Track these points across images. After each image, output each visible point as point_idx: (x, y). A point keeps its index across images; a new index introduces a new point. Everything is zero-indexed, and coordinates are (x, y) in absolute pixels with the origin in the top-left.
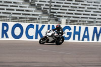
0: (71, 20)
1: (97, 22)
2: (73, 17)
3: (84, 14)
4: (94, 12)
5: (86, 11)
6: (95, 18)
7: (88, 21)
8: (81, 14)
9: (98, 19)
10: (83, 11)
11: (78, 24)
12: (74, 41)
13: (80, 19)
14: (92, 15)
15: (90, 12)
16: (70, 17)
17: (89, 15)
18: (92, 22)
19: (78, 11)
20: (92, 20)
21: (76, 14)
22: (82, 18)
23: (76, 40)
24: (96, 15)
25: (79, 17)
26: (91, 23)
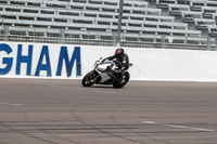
0: (12, 32)
1: (66, 35)
2: (16, 25)
3: (39, 19)
4: (61, 13)
5: (43, 12)
6: (64, 28)
7: (48, 34)
8: (32, 19)
9: (70, 28)
10: (36, 12)
11: (27, 40)
12: (18, 76)
13: (32, 30)
14: (56, 20)
15: (52, 13)
16: (10, 24)
17: (50, 20)
18: (57, 35)
19: (25, 11)
20: (57, 31)
21: (21, 18)
22: (35, 26)
23: (23, 75)
24: (65, 21)
25: (28, 26)
26: (54, 37)
